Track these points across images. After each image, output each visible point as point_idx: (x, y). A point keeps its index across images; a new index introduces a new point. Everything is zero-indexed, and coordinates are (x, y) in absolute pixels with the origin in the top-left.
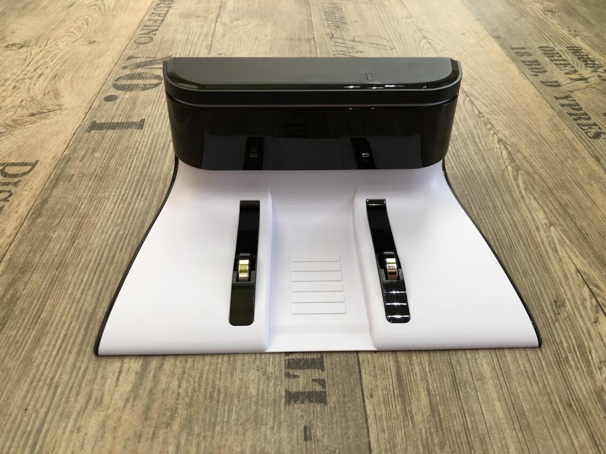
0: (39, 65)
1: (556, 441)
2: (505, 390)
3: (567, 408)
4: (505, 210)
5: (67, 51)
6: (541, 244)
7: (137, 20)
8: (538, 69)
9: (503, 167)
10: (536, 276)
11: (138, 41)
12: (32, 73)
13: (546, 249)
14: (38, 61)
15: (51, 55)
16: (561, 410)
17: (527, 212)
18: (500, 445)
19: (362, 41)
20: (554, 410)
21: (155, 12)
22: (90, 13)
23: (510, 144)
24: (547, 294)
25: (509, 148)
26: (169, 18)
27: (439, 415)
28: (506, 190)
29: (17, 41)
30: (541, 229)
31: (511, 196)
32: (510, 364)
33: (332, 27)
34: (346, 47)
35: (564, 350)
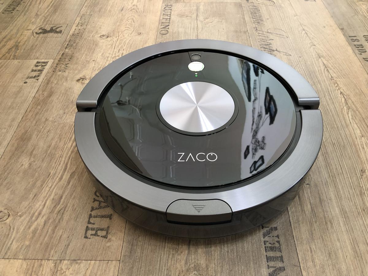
0: (119, 48)
1: (358, 222)
2: (340, 204)
3: (363, 211)
4: (342, 129)
5: (129, 40)
6: (357, 146)
7: (157, 19)
8: (362, 50)
9: (342, 107)
10: (354, 159)
11: (161, 33)
12: (118, 53)
13: (359, 147)
14: (118, 46)
15: (123, 42)
16: (360, 211)
17: (352, 130)
18: (337, 222)
19: (272, 32)
20: (358, 211)
21: (165, 13)
22: (133, 14)
23: (346, 95)
24: (358, 167)
25: (345, 97)
26: (173, 17)
27: (315, 212)
28: (343, 119)
29: (104, 33)
30: (358, 138)
31: (345, 122)
32: (342, 195)
33: (255, 23)
34: (264, 36)
35: (363, 190)
